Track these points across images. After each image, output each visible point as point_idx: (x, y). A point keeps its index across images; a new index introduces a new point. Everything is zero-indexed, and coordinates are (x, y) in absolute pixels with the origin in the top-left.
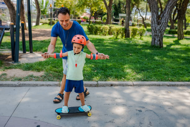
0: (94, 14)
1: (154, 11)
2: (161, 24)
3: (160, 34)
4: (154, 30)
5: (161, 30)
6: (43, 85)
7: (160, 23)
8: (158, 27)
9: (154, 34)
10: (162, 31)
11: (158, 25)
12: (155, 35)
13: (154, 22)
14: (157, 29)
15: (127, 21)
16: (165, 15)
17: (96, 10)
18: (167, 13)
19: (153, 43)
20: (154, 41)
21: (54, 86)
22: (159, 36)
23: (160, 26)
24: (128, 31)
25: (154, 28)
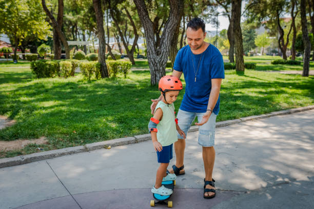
1: (150, 36)
2: (160, 54)
3: (161, 68)
4: (152, 63)
5: (162, 63)
7: (159, 53)
8: (158, 58)
9: (153, 69)
10: (164, 63)
11: (157, 55)
12: (155, 70)
13: (152, 51)
14: (157, 62)
16: (164, 42)
17: (24, 36)
18: (168, 39)
19: (154, 81)
20: (154, 79)
22: (161, 71)
23: (160, 57)
25: (152, 60)
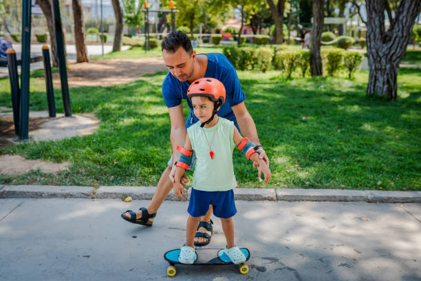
0: (251, 20)
1: (374, 8)
2: (390, 40)
3: (388, 66)
4: (373, 56)
5: (391, 57)
6: (53, 195)
7: (387, 39)
8: (385, 49)
9: (373, 67)
10: (394, 58)
11: (384, 42)
12: (376, 69)
13: (375, 36)
14: (381, 54)
15: (315, 35)
16: (401, 18)
17: (254, 11)
18: (408, 12)
19: (372, 89)
20: (373, 84)
21: (81, 197)
22: (388, 71)
23: (389, 45)
24: (317, 61)
25: (374, 50)
